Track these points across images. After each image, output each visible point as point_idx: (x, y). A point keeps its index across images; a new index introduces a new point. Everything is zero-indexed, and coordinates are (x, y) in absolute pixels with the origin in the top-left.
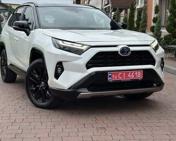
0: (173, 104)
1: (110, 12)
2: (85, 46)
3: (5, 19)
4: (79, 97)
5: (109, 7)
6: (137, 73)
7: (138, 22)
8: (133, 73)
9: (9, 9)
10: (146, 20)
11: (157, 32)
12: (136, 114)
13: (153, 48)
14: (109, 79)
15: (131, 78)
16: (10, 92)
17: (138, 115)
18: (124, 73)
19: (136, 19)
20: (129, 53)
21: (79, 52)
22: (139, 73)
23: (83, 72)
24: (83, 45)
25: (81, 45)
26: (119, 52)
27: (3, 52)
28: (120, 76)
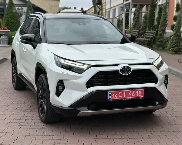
0: (178, 120)
1: (131, 8)
2: (85, 65)
3: (24, 15)
4: (79, 115)
5: (129, 3)
6: (138, 92)
7: (158, 19)
8: (134, 91)
9: (28, 4)
10: (166, 19)
11: (177, 32)
12: (138, 132)
13: (155, 66)
14: (109, 98)
15: (132, 96)
16: (18, 102)
17: (139, 133)
18: (125, 92)
19: (156, 16)
20: (130, 73)
21: (80, 71)
22: (140, 92)
23: (83, 91)
24: (84, 64)
25: (82, 64)
26: (120, 72)
27: (14, 59)
28: (121, 94)
